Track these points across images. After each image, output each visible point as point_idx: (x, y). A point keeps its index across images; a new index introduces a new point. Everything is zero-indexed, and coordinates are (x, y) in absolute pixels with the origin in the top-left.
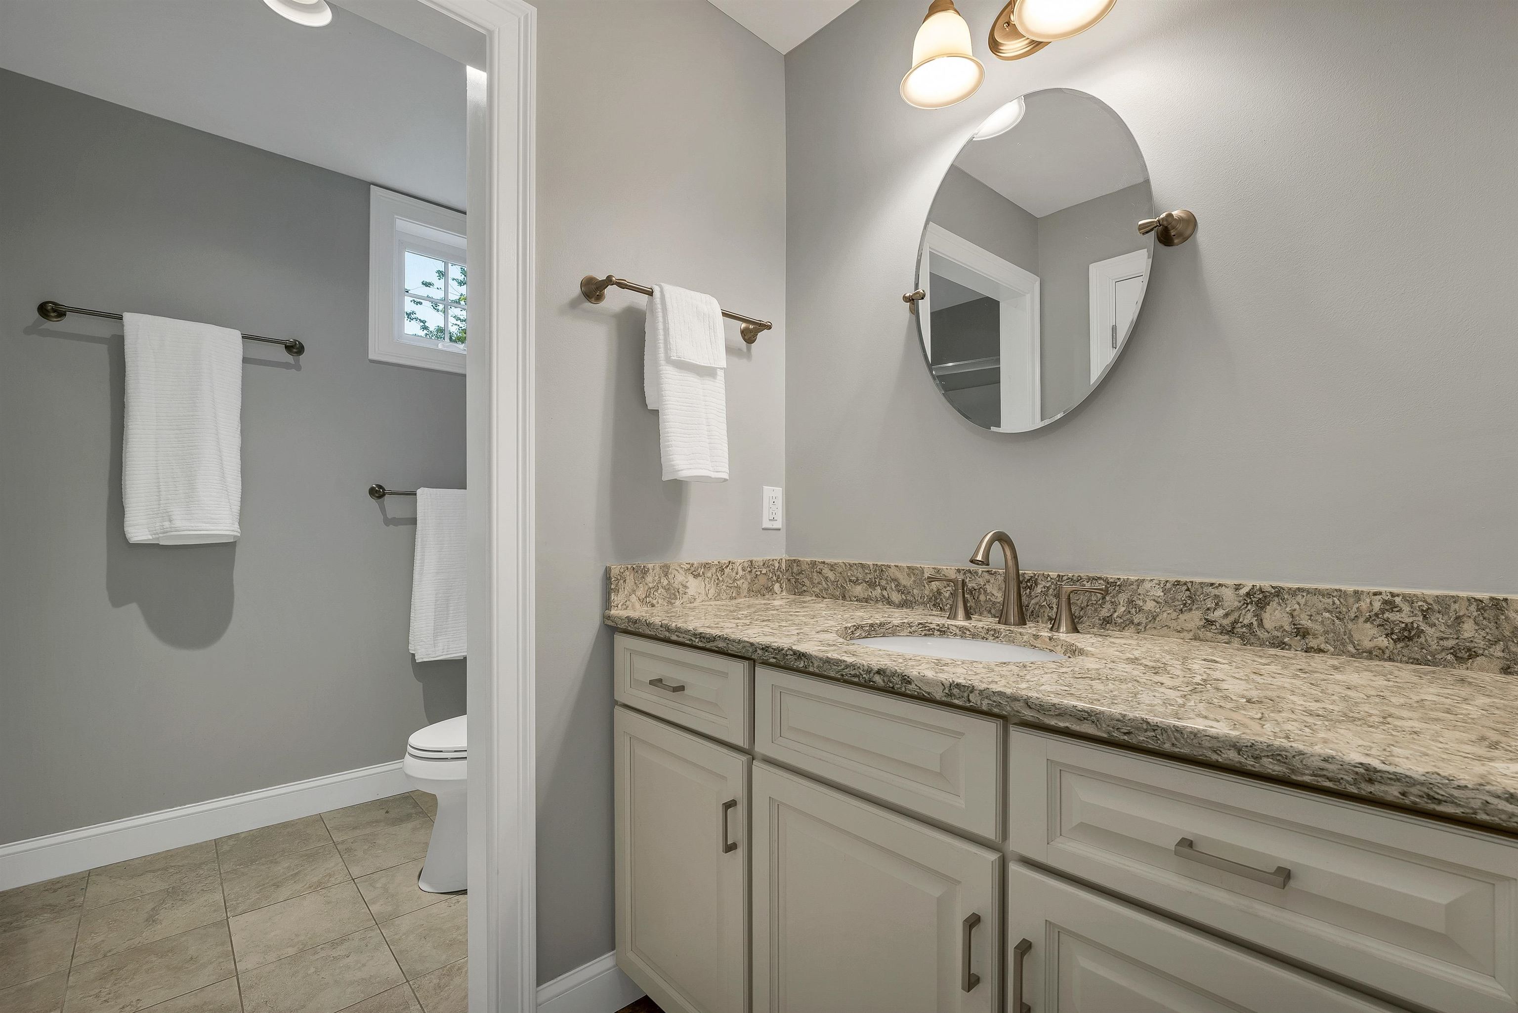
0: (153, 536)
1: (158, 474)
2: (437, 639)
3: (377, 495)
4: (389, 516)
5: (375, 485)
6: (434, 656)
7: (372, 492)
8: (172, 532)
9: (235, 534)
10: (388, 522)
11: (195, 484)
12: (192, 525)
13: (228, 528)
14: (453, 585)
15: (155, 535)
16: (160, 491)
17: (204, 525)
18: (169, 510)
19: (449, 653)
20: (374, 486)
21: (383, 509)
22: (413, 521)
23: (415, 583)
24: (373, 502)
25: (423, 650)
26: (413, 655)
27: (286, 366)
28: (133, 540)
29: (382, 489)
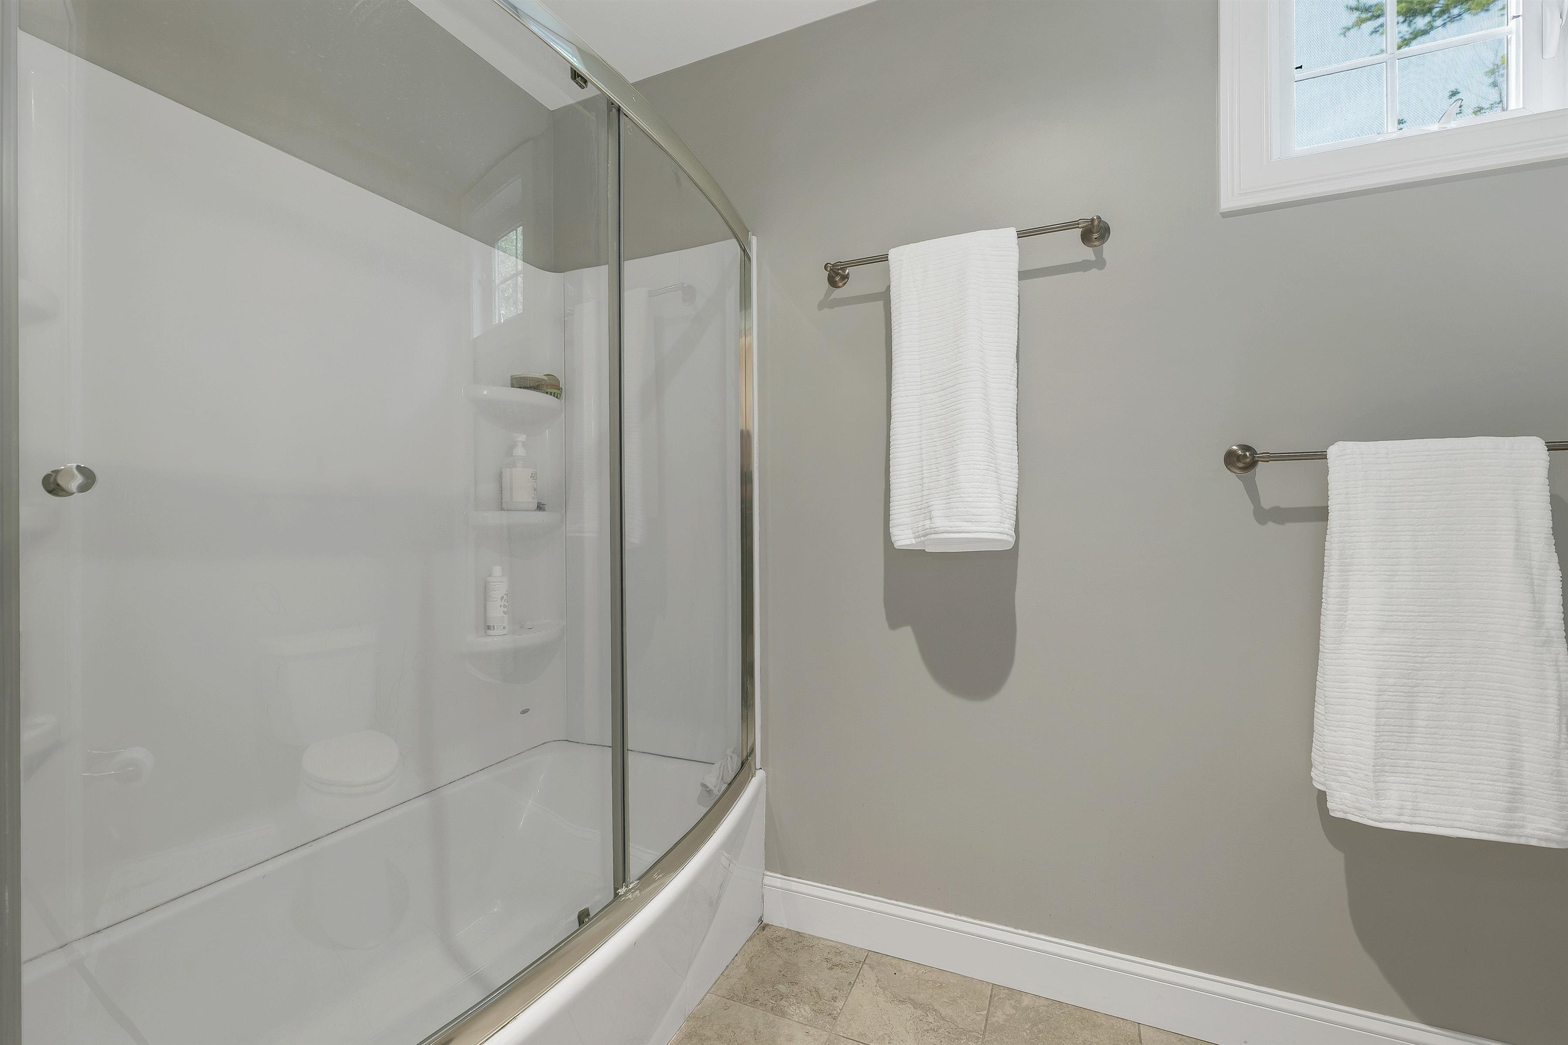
0: (917, 539)
1: (921, 454)
2: (1382, 779)
3: (1240, 465)
4: (1266, 504)
5: (1237, 446)
6: (1374, 816)
7: (1231, 459)
8: (931, 534)
9: (1004, 537)
10: (1263, 515)
11: (957, 464)
12: (952, 524)
13: (991, 529)
14: (1426, 660)
15: (918, 538)
16: (923, 478)
17: (965, 524)
18: (930, 504)
19: (1418, 820)
20: (1235, 448)
21: (1253, 492)
22: (1321, 514)
23: (1326, 645)
24: (1232, 480)
25: (1347, 794)
26: (1322, 797)
27: (1084, 266)
28: (900, 544)
29: (1248, 451)
